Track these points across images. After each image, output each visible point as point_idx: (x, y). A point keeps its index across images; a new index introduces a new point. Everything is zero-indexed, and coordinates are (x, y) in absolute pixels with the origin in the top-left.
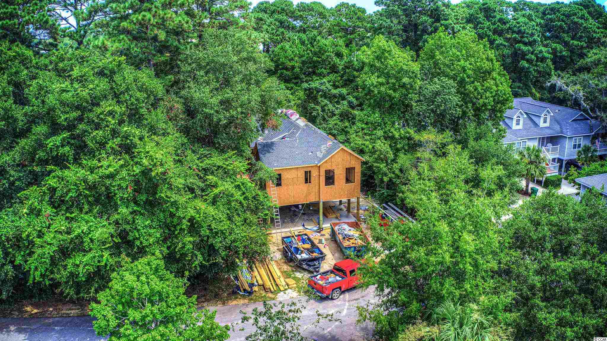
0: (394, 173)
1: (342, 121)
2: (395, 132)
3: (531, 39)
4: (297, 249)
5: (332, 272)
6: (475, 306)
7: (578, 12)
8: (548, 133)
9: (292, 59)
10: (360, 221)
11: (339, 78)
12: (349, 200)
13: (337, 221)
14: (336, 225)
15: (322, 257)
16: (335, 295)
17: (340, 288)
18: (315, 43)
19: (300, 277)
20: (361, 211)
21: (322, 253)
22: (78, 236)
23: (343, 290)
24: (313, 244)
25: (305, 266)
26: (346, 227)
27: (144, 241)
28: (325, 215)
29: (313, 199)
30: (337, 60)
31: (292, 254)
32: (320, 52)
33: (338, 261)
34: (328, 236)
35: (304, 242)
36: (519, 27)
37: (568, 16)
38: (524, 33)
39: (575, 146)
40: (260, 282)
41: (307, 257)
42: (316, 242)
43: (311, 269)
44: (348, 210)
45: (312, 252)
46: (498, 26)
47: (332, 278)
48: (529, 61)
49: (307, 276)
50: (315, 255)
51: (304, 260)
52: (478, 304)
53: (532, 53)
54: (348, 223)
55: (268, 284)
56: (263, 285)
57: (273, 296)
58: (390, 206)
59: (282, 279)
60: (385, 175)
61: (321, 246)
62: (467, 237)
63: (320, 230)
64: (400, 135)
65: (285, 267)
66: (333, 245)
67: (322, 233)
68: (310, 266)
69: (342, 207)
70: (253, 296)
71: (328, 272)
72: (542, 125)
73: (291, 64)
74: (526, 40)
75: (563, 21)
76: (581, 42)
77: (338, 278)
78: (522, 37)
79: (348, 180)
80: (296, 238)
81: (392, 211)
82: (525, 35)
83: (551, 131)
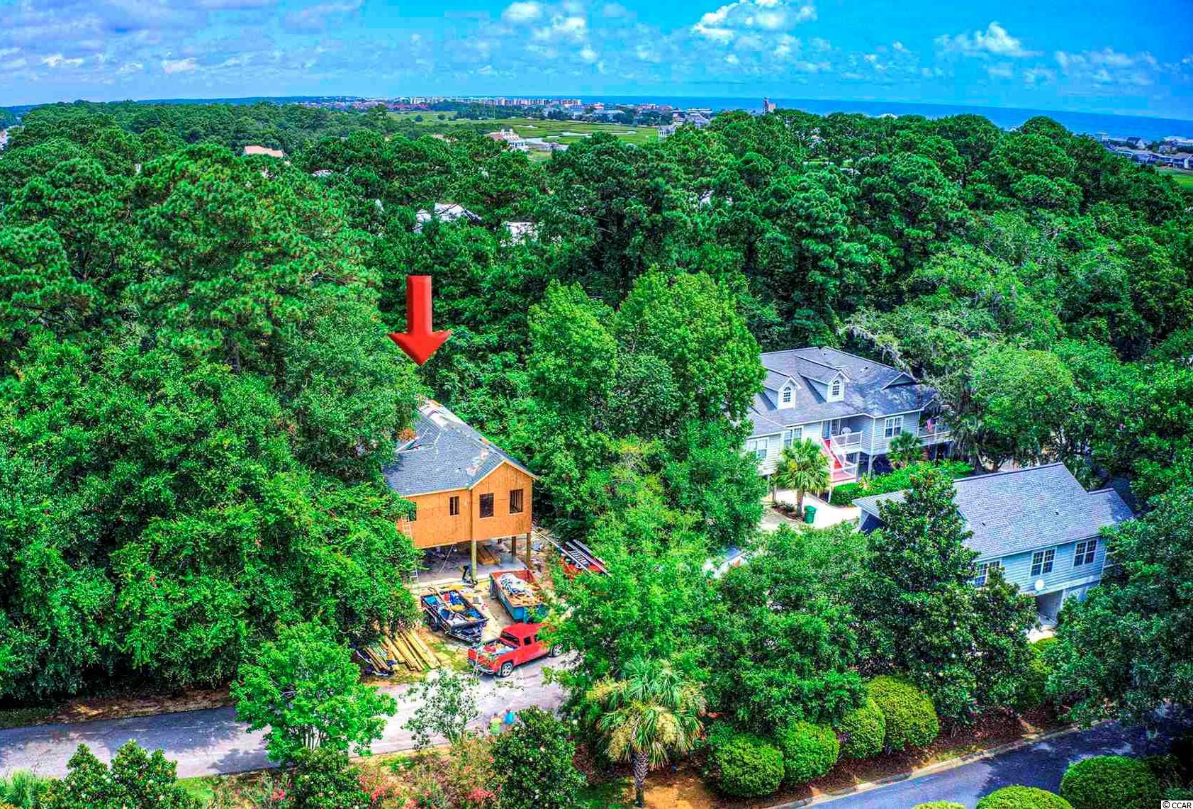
0: (581, 498)
1: (493, 396)
2: (581, 439)
3: (830, 230)
4: (447, 613)
5: (499, 641)
6: (665, 662)
7: (922, 174)
8: (839, 413)
9: (394, 268)
10: (532, 568)
11: (483, 307)
12: (514, 539)
13: (497, 570)
14: (497, 575)
15: (482, 622)
16: (506, 670)
17: (512, 661)
18: (437, 238)
19: (454, 650)
20: (532, 552)
21: (482, 617)
23: (515, 663)
24: (467, 604)
25: (459, 636)
26: (512, 577)
27: (274, 606)
28: (479, 562)
29: (463, 538)
30: (476, 270)
31: (439, 619)
32: (446, 255)
33: (506, 627)
34: (486, 593)
35: (453, 600)
36: (809, 207)
37: (903, 182)
38: (817, 219)
39: (889, 432)
40: (402, 659)
41: (463, 622)
42: (471, 601)
43: (468, 639)
44: (513, 552)
45: (469, 616)
46: (771, 204)
47: (500, 649)
48: (825, 270)
49: (465, 649)
50: (472, 619)
51: (459, 627)
52: (669, 659)
53: (831, 256)
54: (515, 573)
55: (413, 661)
56: (405, 663)
57: (422, 676)
58: (576, 545)
59: (430, 653)
60: (569, 501)
61: (479, 607)
62: (656, 589)
63: (473, 584)
64: (589, 443)
65: (431, 638)
66: (495, 605)
67: (477, 587)
68: (467, 634)
69: (502, 546)
70: (393, 677)
71: (493, 641)
72: (830, 397)
73: (393, 277)
74: (820, 231)
75: (892, 190)
76: (924, 231)
77: (508, 649)
78: (815, 226)
79: (514, 508)
80: (442, 597)
81: (580, 552)
82: (819, 223)
83: (847, 408)
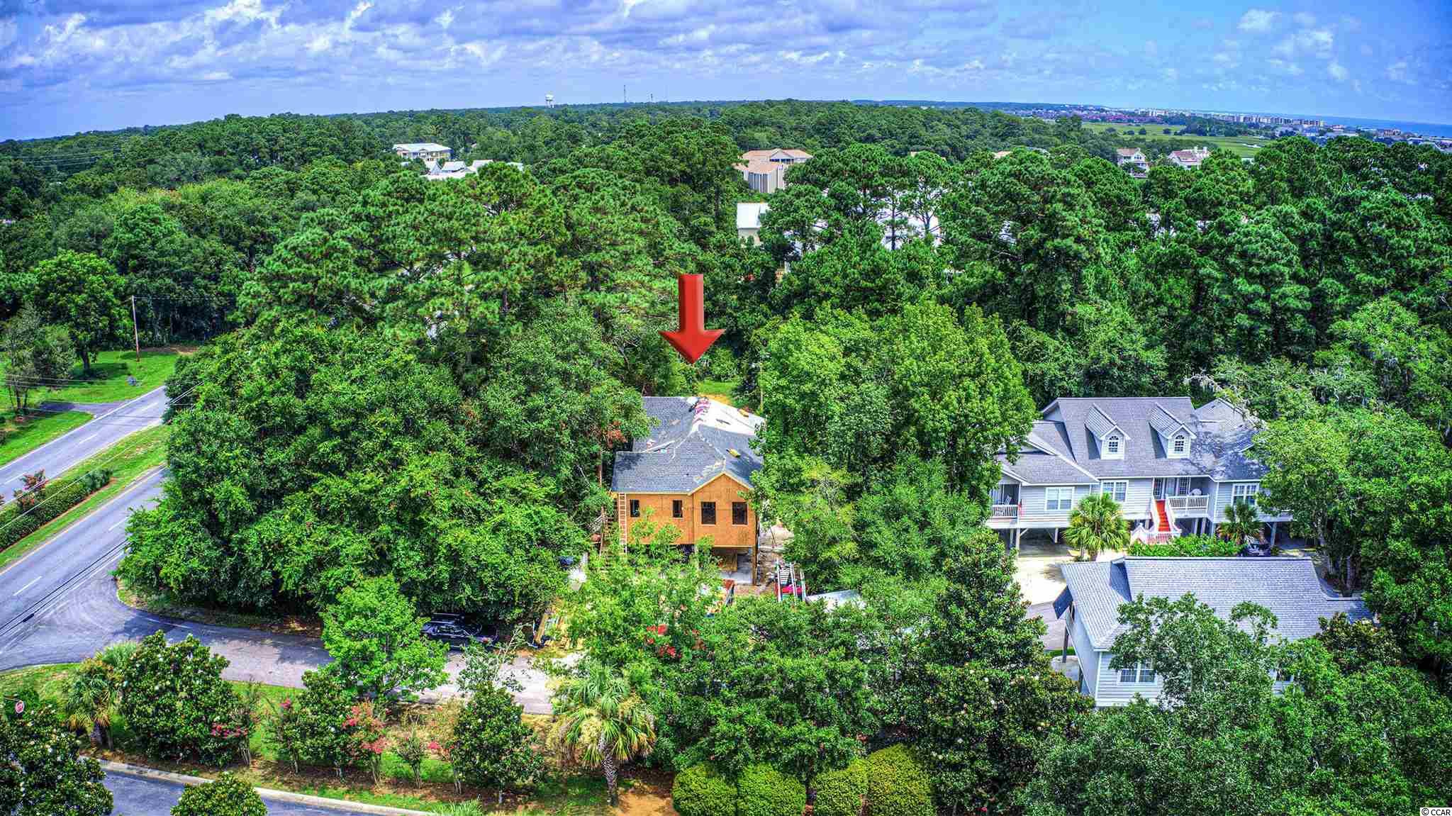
3: (1266, 269)
8: (1177, 470)
22: (336, 549)
36: (1246, 243)
38: (1254, 256)
53: (1266, 298)
72: (1171, 454)
78: (1250, 265)
79: (736, 520)
82: (1256, 261)
83: (1189, 467)
